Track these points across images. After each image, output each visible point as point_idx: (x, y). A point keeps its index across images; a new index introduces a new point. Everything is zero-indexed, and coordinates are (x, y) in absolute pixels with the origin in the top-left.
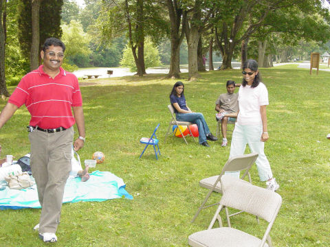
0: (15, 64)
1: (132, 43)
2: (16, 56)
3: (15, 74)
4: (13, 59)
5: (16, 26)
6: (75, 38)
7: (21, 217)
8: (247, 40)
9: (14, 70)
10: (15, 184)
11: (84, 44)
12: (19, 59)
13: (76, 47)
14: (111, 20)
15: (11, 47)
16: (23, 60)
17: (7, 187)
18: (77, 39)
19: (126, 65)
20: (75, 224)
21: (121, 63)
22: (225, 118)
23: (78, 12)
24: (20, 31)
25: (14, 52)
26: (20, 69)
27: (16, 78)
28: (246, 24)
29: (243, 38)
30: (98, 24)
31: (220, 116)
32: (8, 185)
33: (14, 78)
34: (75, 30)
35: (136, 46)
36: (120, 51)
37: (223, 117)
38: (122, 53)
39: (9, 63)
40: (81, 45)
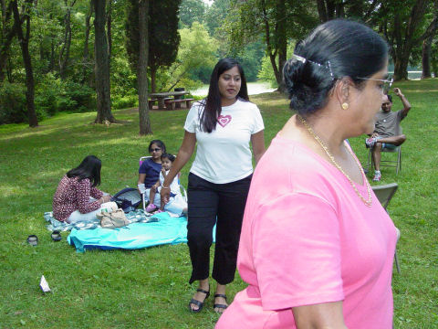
0: (124, 82)
1: (270, 49)
2: (124, 71)
3: (124, 94)
4: (121, 74)
5: (123, 32)
6: (198, 45)
7: (111, 258)
8: (431, 40)
9: (122, 89)
10: (107, 223)
11: (211, 53)
12: (128, 74)
13: (200, 57)
14: (243, 20)
15: (119, 60)
16: (134, 77)
17: (99, 226)
18: (202, 46)
19: (266, 79)
20: (171, 267)
21: (259, 76)
22: (378, 144)
23: (203, 10)
24: (128, 39)
25: (122, 66)
26: (131, 87)
27: (126, 99)
28: (429, 17)
29: (424, 37)
30: (226, 26)
31: (370, 141)
32: (100, 224)
33: (123, 99)
34: (198, 35)
35: (275, 53)
36: (259, 60)
37: (375, 143)
38: (261, 64)
39: (117, 81)
40: (206, 54)
